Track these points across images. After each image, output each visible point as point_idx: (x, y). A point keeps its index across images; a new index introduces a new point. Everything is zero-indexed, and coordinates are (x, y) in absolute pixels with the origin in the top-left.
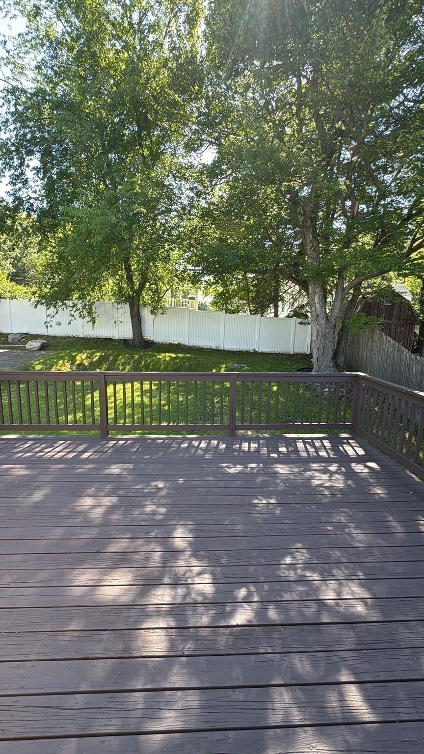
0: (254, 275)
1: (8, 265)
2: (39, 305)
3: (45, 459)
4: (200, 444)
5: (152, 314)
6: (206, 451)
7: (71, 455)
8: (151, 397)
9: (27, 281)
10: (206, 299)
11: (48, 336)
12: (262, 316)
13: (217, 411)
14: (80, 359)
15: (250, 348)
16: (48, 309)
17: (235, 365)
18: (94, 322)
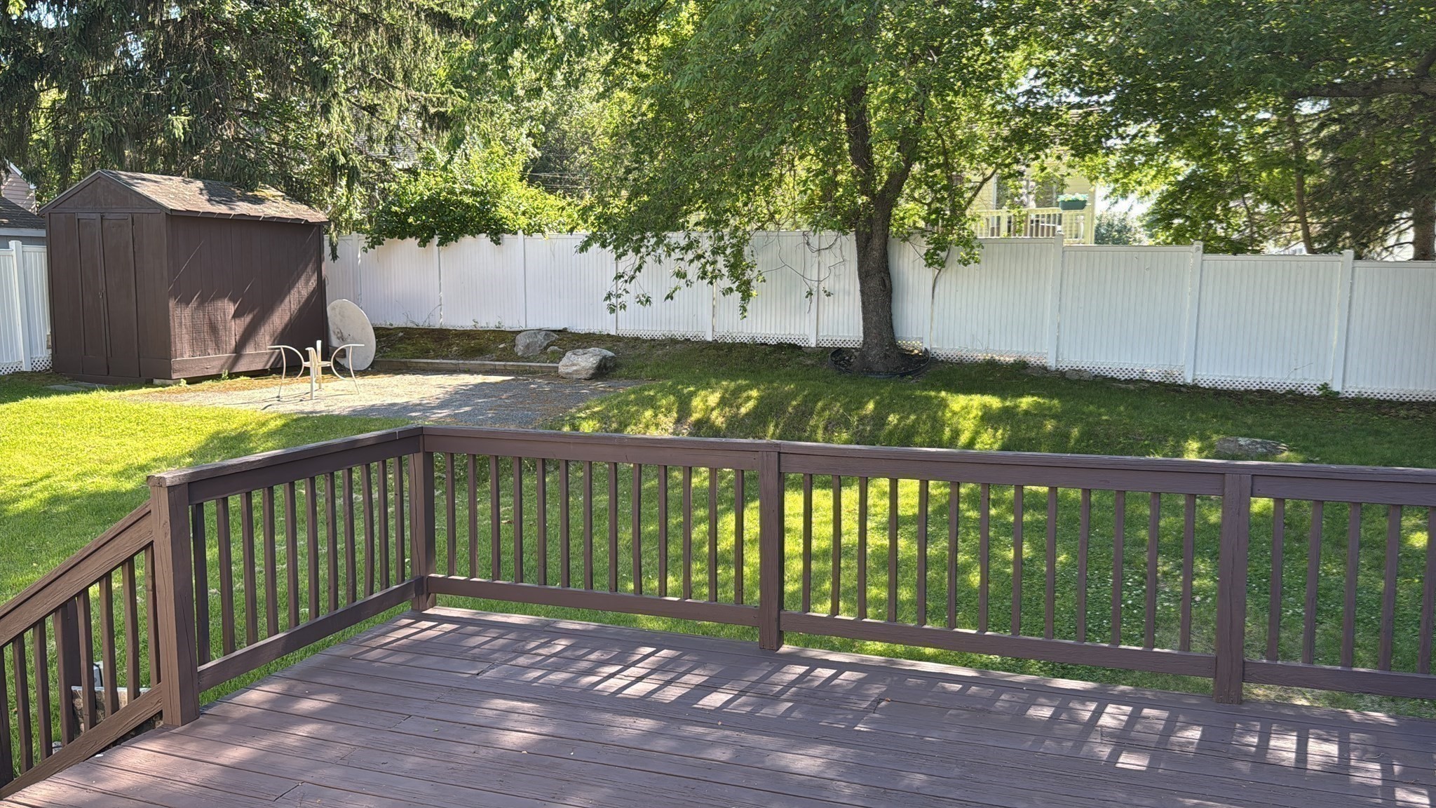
0: (1325, 103)
1: (523, 139)
2: (595, 246)
3: (600, 697)
4: (1098, 713)
5: (929, 265)
6: (1123, 740)
7: (673, 693)
8: (923, 539)
9: (568, 181)
10: (1123, 205)
11: (618, 339)
12: (1358, 257)
13: (1166, 606)
14: (701, 406)
15: (1307, 379)
16: (619, 257)
17: (1242, 441)
18: (746, 296)
